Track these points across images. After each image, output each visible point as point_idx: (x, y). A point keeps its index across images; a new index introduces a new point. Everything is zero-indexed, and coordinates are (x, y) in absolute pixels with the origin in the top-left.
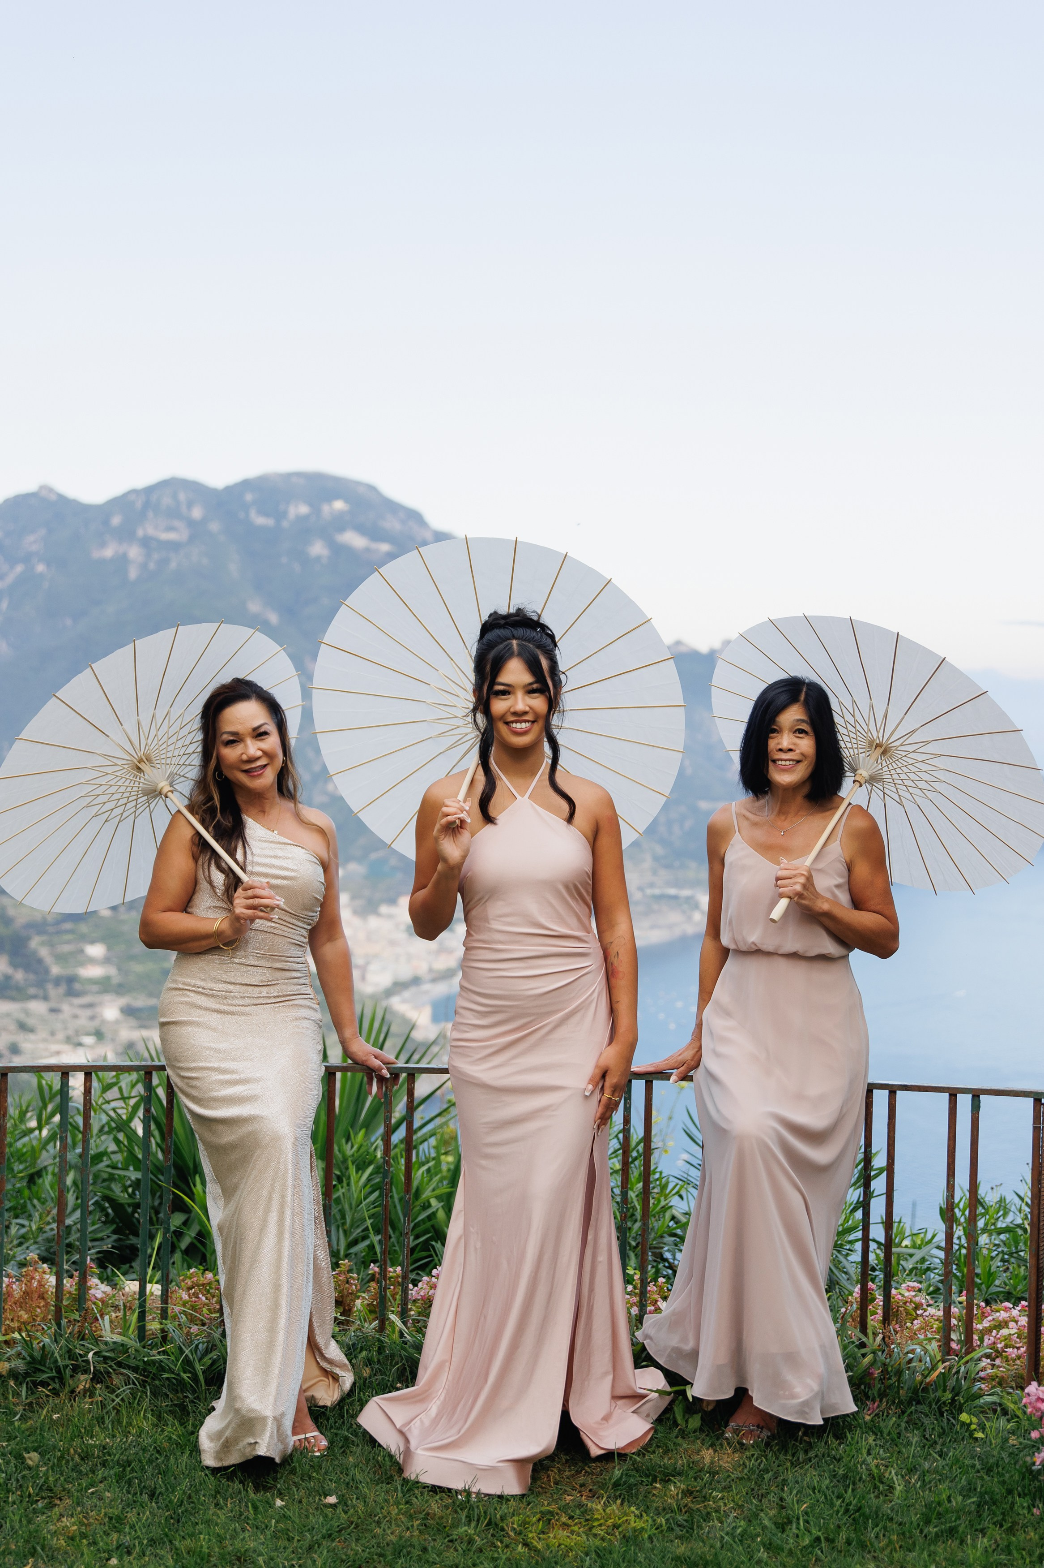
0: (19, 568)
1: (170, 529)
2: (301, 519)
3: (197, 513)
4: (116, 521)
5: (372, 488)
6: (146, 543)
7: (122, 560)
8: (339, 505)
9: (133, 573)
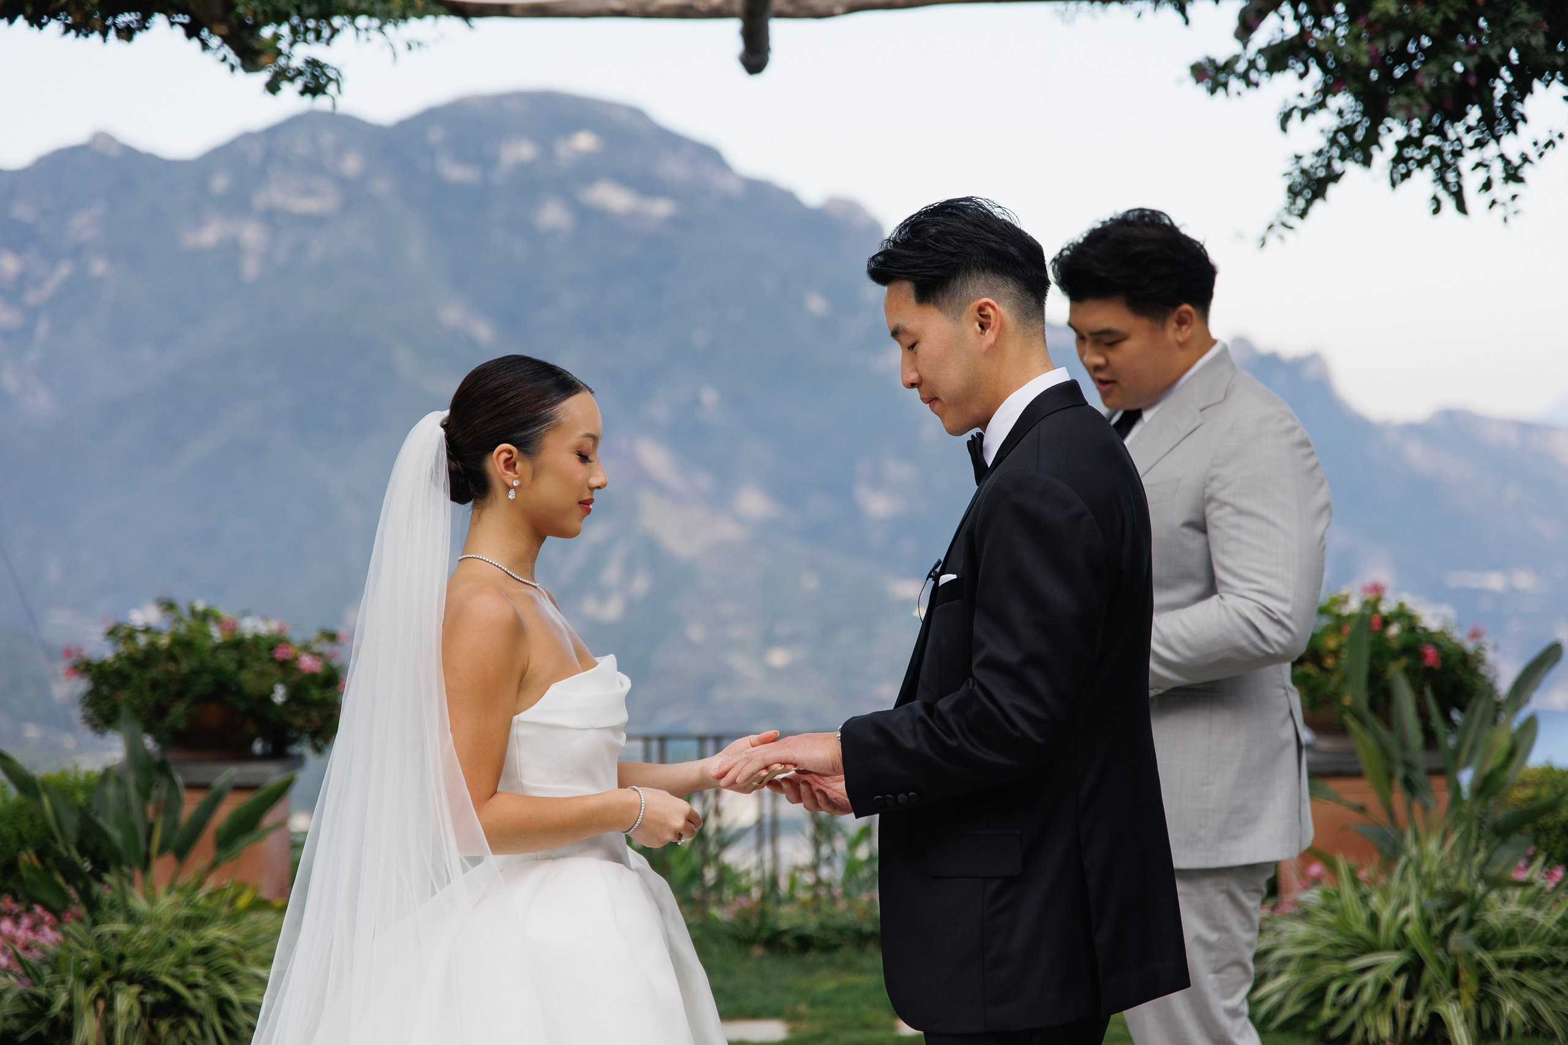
0: (64, 270)
1: (308, 192)
2: (524, 169)
3: (352, 164)
4: (220, 183)
5: (637, 113)
6: (271, 217)
7: (231, 250)
8: (585, 141)
9: (251, 268)
